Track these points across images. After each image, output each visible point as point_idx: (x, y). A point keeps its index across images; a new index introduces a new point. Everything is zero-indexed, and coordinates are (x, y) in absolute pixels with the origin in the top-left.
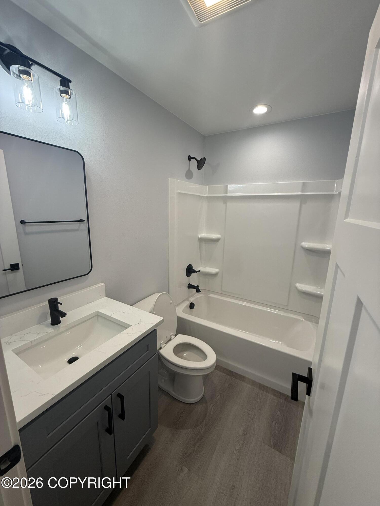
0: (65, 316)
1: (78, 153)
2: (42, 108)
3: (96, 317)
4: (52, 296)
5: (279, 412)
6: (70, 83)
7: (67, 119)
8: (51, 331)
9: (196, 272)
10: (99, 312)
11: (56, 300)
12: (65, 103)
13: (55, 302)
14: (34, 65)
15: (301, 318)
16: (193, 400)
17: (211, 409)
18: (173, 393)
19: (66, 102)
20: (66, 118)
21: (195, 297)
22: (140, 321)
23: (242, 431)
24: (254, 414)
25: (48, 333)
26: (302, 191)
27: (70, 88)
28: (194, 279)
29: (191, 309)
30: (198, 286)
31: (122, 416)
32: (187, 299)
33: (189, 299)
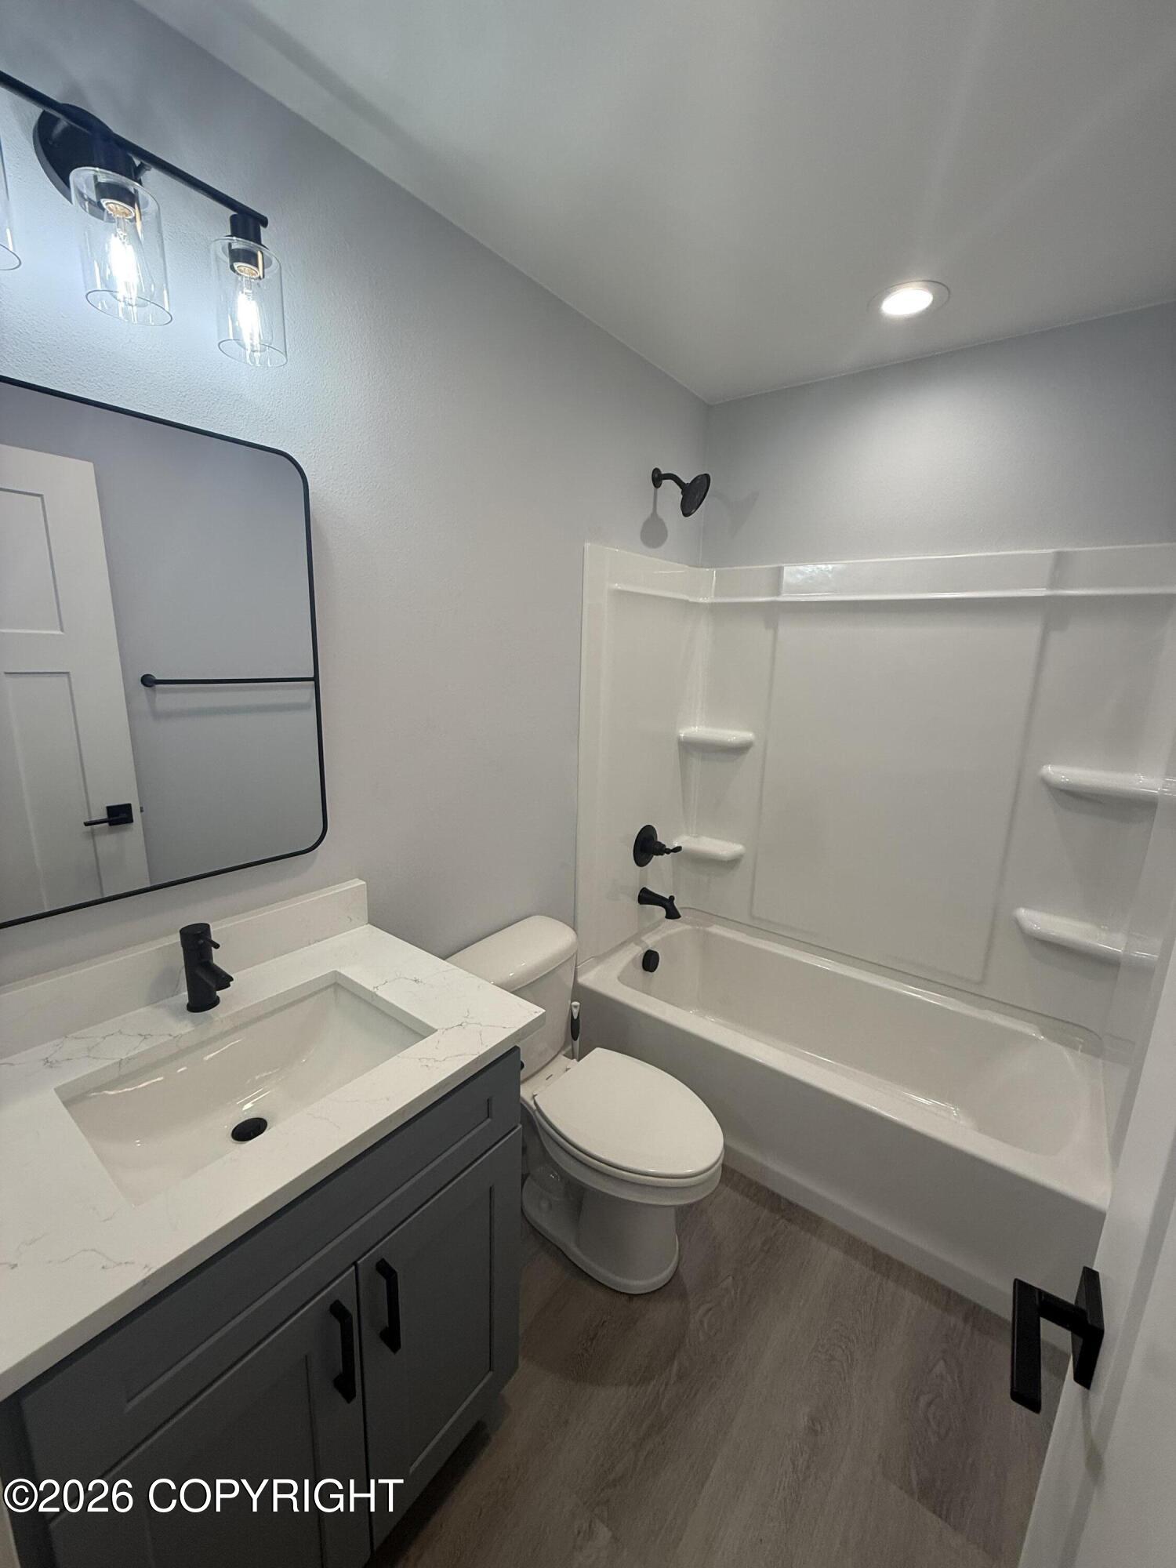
0: (229, 986)
1: (291, 461)
2: (167, 308)
3: (332, 989)
4: (192, 916)
5: (942, 1363)
6: (262, 228)
7: (252, 345)
8: (183, 1032)
9: (668, 851)
10: (340, 974)
11: (202, 933)
12: (246, 293)
13: (199, 936)
14: (149, 170)
15: (1030, 1030)
16: (639, 1284)
17: (701, 1322)
18: (575, 1250)
19: (248, 289)
20: (247, 342)
21: (661, 934)
22: (467, 1017)
23: (806, 1418)
24: (852, 1360)
25: (175, 1037)
26: (1052, 585)
27: (263, 243)
28: (660, 875)
29: (648, 972)
30: (672, 898)
31: (391, 1337)
32: (636, 939)
33: (643, 938)
